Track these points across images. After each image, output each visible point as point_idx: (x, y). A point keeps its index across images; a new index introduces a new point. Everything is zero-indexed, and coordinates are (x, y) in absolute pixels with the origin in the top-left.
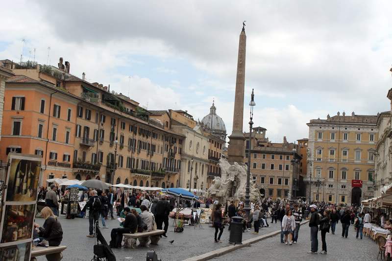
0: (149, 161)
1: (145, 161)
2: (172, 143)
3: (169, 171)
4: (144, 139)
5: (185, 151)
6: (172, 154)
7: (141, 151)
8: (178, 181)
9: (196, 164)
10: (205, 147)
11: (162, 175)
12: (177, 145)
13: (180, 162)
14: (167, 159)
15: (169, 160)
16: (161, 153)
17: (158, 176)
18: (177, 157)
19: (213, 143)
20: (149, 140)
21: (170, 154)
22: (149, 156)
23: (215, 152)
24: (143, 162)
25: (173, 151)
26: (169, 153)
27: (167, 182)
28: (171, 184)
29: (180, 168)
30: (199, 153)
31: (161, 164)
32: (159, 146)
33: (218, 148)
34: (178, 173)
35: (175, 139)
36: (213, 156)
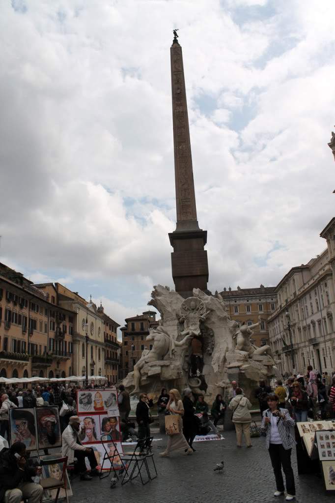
0: (27, 341)
1: (19, 342)
2: (60, 319)
3: (58, 356)
4: (17, 309)
5: (78, 331)
6: (60, 333)
7: (12, 327)
8: (70, 368)
9: (92, 348)
10: (99, 328)
11: (49, 361)
12: (67, 323)
13: (72, 343)
14: (53, 339)
15: (56, 342)
16: (46, 332)
17: (41, 363)
18: (68, 338)
19: (107, 326)
20: (25, 312)
21: (58, 334)
22: (27, 334)
23: (110, 336)
24: (17, 343)
25: (62, 330)
26: (56, 333)
27: (56, 370)
28: (61, 373)
29: (72, 352)
30: (94, 335)
31: (45, 347)
32: (41, 323)
33: (113, 331)
34: (71, 358)
35: (64, 316)
36: (109, 339)
